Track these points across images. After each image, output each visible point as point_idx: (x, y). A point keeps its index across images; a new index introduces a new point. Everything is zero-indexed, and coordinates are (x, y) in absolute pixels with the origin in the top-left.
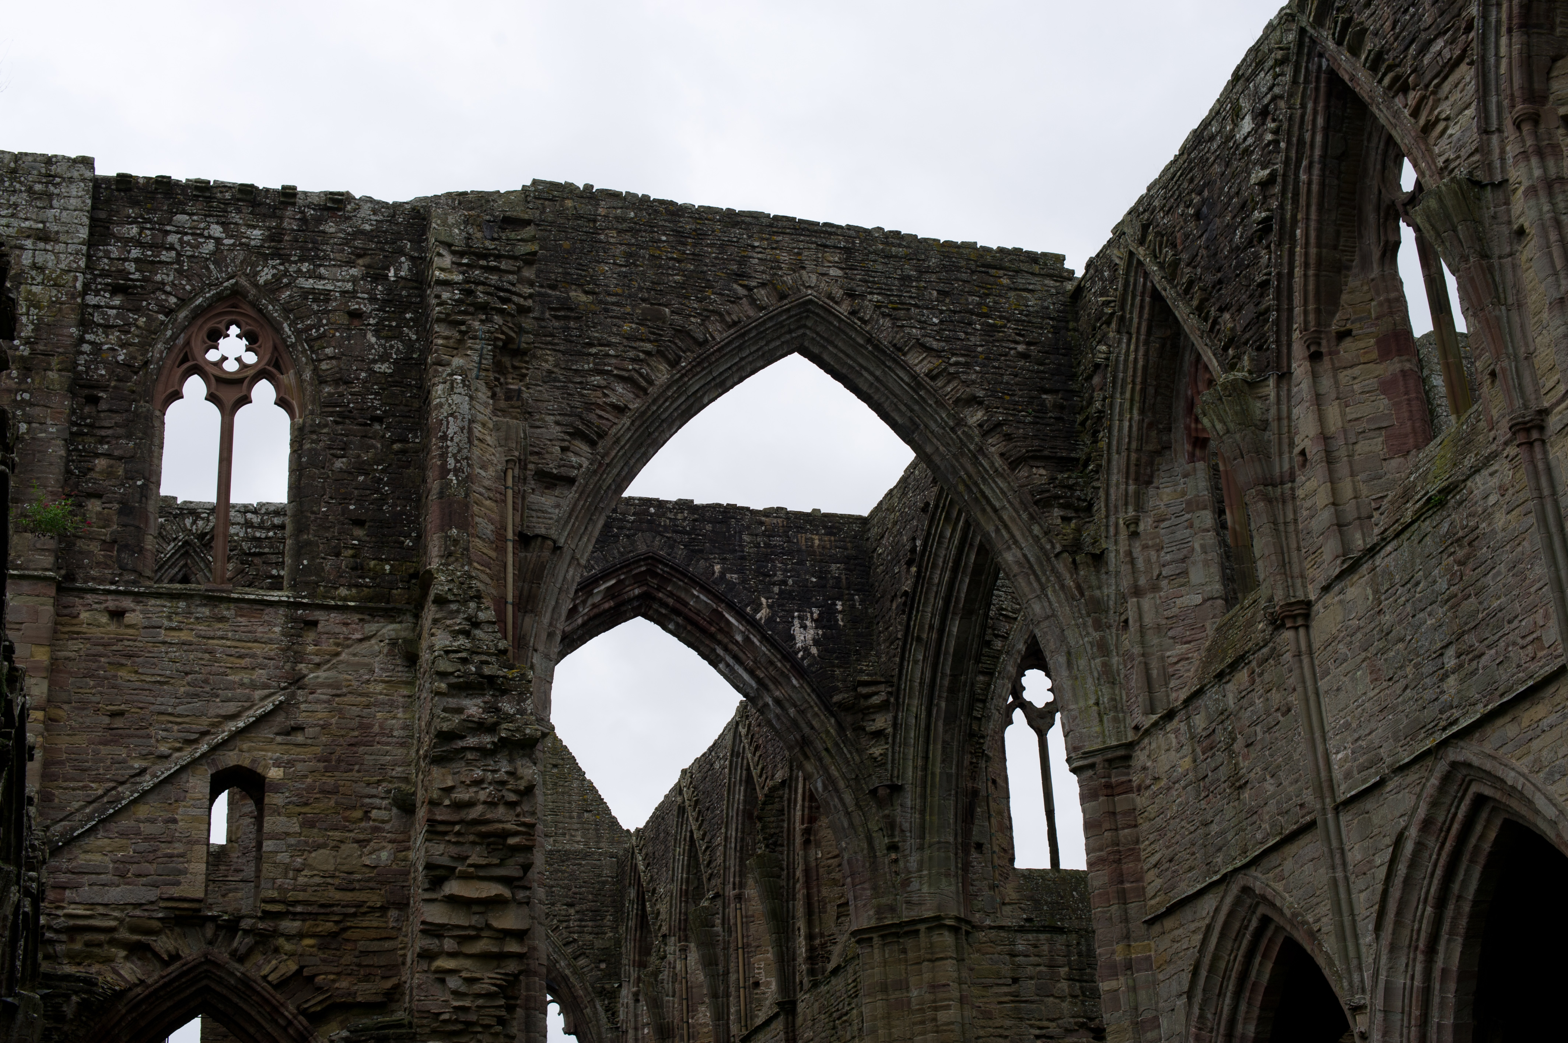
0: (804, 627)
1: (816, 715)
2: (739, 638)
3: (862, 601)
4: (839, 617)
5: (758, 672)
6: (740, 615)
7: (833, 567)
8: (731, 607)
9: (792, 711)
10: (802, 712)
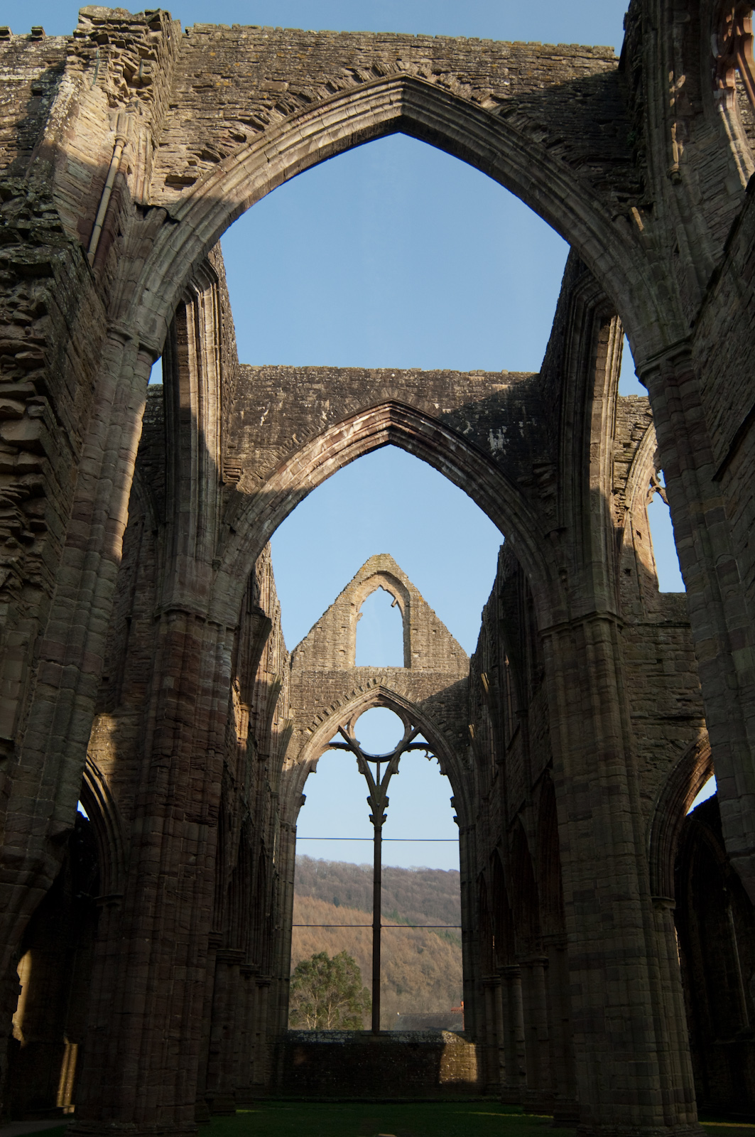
0: (497, 438)
1: (506, 491)
2: (453, 448)
3: (537, 421)
4: (521, 431)
5: (466, 468)
6: (452, 432)
7: (517, 401)
8: (446, 428)
9: (491, 492)
10: (497, 492)
